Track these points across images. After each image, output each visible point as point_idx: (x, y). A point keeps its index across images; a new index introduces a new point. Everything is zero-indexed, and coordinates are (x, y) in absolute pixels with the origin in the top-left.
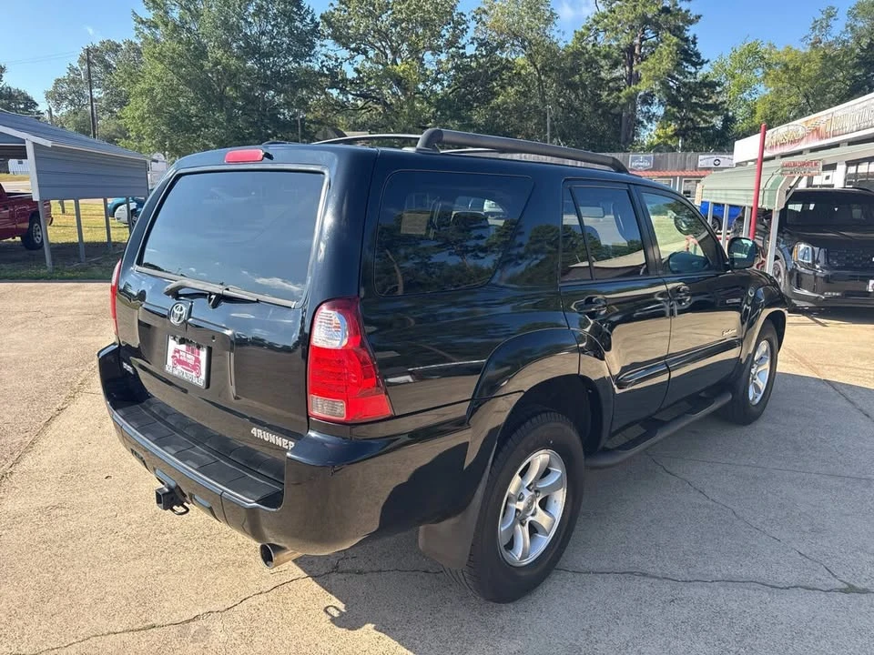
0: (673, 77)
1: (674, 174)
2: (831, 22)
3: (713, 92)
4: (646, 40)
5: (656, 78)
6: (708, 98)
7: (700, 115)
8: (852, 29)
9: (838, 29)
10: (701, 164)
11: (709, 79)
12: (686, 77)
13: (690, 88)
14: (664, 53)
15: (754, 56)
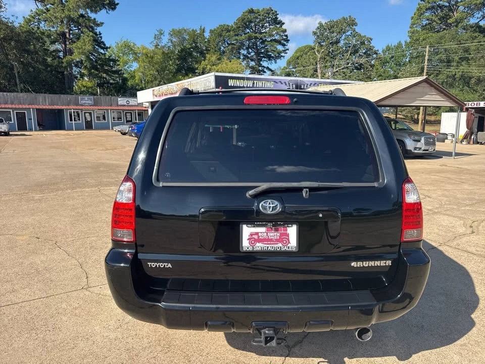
0: (92, 54)
1: (107, 108)
2: (162, 36)
3: (115, 65)
4: (72, 30)
5: (83, 53)
6: (112, 67)
7: (110, 76)
8: (171, 41)
9: (165, 40)
10: (120, 103)
11: (111, 58)
12: (100, 55)
13: (103, 61)
14: (86, 40)
15: (128, 48)
